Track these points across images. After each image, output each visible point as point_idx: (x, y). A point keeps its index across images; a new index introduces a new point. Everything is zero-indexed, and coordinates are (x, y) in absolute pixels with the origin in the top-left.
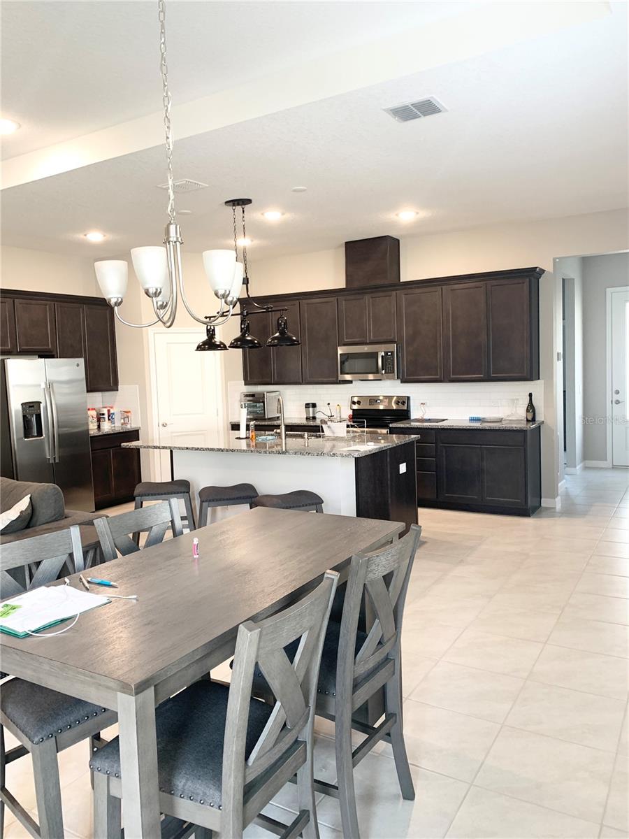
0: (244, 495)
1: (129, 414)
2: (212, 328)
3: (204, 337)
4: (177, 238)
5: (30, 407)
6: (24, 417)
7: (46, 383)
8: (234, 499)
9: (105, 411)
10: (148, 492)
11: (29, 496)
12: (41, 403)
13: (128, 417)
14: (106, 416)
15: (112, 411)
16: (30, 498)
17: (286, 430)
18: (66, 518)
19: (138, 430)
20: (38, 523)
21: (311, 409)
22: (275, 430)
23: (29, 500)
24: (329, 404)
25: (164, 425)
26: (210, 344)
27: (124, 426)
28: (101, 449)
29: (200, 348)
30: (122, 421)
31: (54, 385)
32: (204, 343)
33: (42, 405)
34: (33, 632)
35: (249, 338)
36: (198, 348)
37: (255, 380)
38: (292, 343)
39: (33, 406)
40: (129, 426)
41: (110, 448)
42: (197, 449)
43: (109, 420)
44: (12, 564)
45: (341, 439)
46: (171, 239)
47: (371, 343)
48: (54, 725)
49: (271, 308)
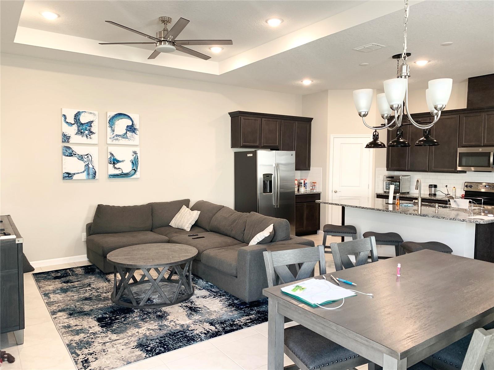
0: (394, 240)
1: (315, 184)
2: (377, 134)
3: (371, 140)
4: (407, 74)
5: (267, 176)
6: (264, 181)
7: (276, 164)
8: (387, 241)
9: (302, 181)
10: (332, 230)
11: (273, 224)
12: (272, 174)
13: (315, 186)
14: (303, 184)
15: (306, 182)
16: (273, 226)
17: (422, 201)
18: (290, 239)
19: (320, 194)
20: (277, 240)
21: (433, 189)
22: (414, 201)
23: (273, 227)
24: (446, 186)
25: (336, 192)
26: (374, 144)
27: (312, 190)
28: (301, 203)
29: (368, 146)
30: (311, 188)
31: (280, 165)
32: (371, 143)
33: (273, 176)
34: (319, 305)
35: (401, 140)
36: (366, 146)
37: (395, 168)
38: (434, 144)
39: (268, 176)
40: (315, 191)
41: (305, 202)
42: (363, 208)
43: (304, 186)
44: (289, 262)
45: (465, 211)
46: (403, 74)
47: (485, 146)
48: (320, 361)
49: (420, 121)
